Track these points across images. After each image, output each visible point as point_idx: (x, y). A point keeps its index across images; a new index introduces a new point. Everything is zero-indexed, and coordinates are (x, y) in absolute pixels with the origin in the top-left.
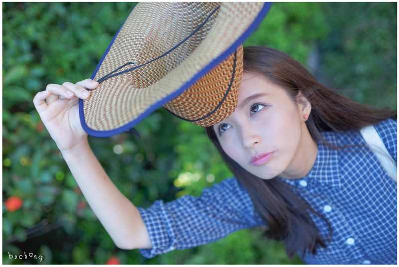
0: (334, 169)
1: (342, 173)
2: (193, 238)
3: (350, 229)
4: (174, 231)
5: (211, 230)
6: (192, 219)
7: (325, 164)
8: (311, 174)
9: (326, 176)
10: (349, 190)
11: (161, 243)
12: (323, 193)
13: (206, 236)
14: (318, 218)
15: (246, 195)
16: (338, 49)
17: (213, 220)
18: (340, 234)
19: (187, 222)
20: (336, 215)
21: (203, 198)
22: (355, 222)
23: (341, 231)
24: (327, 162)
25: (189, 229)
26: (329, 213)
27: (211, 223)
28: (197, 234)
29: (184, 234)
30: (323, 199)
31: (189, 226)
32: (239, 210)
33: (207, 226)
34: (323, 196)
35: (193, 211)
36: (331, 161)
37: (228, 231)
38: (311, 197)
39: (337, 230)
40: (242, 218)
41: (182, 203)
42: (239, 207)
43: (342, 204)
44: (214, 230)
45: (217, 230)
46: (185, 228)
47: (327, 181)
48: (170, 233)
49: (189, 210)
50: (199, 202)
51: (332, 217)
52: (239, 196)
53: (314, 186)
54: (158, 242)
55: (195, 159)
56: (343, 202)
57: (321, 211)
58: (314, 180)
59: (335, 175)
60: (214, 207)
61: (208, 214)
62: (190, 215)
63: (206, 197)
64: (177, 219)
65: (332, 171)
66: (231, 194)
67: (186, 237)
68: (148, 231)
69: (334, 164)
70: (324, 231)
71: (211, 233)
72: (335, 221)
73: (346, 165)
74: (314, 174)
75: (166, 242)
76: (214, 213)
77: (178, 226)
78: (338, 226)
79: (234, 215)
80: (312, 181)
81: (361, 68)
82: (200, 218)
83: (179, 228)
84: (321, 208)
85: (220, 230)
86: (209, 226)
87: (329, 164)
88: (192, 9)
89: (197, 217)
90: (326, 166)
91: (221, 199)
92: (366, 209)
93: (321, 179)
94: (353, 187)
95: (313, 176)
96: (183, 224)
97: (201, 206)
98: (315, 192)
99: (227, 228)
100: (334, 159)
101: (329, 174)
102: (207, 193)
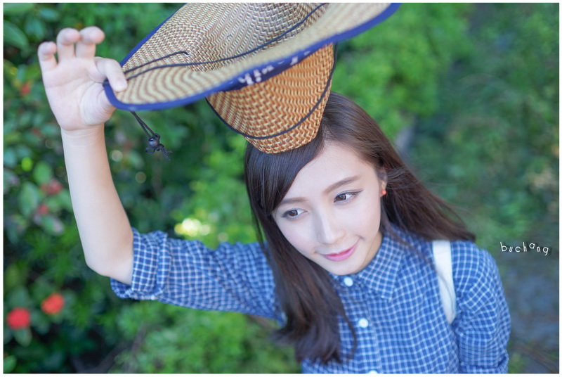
0: (391, 277)
1: (397, 285)
2: (183, 295)
3: (378, 359)
4: (165, 279)
5: (210, 296)
6: (193, 274)
7: (382, 268)
8: (362, 273)
9: (378, 283)
10: (396, 308)
11: (143, 287)
12: (365, 302)
13: (200, 301)
14: (347, 331)
15: (271, 272)
16: (439, 137)
17: (217, 286)
18: (365, 361)
19: (186, 274)
20: (370, 335)
21: (217, 253)
22: (388, 352)
23: (368, 357)
24: (386, 266)
25: (183, 284)
26: (362, 329)
27: (214, 288)
28: (190, 294)
29: (176, 287)
30: (363, 309)
31: (186, 280)
32: (253, 286)
33: (206, 289)
34: (364, 305)
35: (199, 265)
36: (390, 267)
37: (229, 307)
38: (350, 301)
39: (364, 354)
40: (253, 298)
41: (190, 249)
42: (256, 283)
43: (382, 324)
44: (213, 298)
45: (216, 299)
46: (180, 281)
47: (377, 289)
48: (160, 279)
49: (194, 261)
50: (210, 257)
51: (364, 335)
52: (261, 269)
53: (359, 289)
54: (140, 284)
55: (213, 206)
56: (384, 321)
57: (355, 323)
58: (363, 283)
59: (389, 286)
60: (226, 270)
61: (216, 276)
62: (192, 268)
63: (221, 253)
64: (174, 266)
65: (387, 279)
66: (253, 263)
67: (176, 291)
68: (134, 265)
69: (392, 271)
70: (347, 349)
71: (208, 299)
72: (365, 342)
73: (405, 278)
74: (365, 275)
75: (149, 288)
76: (222, 277)
77: (172, 275)
78: (367, 350)
79: (245, 289)
80: (360, 283)
81: (456, 171)
82: (203, 276)
83: (172, 278)
84: (356, 319)
85: (220, 301)
86: (210, 291)
87: (387, 269)
88: (271, 15)
89: (200, 274)
90: (383, 271)
91: (238, 264)
92: (405, 339)
93: (371, 284)
94: (402, 306)
95: (363, 277)
96: (179, 275)
97: (211, 262)
98: (358, 298)
99: (229, 302)
100: (394, 265)
101: (382, 281)
102: (225, 249)
